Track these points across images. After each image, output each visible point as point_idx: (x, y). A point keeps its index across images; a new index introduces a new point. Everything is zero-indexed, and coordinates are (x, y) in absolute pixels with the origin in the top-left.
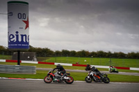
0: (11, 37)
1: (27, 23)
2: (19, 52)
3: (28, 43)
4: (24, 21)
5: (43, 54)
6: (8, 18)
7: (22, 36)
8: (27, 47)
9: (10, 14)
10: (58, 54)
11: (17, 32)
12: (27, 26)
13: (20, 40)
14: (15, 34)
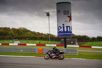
0: (60, 28)
1: (70, 17)
2: (65, 38)
3: (71, 32)
4: (68, 16)
5: (82, 40)
6: (57, 15)
7: (67, 27)
8: (71, 35)
9: (58, 12)
10: (94, 39)
11: (63, 25)
12: (70, 20)
13: (66, 30)
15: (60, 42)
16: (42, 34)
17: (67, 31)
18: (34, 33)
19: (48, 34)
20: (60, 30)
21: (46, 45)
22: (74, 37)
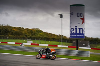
0: (72, 30)
1: (83, 20)
2: (77, 40)
3: (84, 34)
4: (82, 19)
5: (95, 42)
6: (71, 17)
7: (80, 29)
8: (83, 37)
9: (72, 14)
11: (76, 27)
12: (84, 22)
13: (78, 32)
14: (75, 28)
15: (72, 44)
16: (54, 35)
17: (80, 33)
18: (47, 33)
19: (60, 36)
20: (73, 32)
21: (59, 46)
22: (87, 39)
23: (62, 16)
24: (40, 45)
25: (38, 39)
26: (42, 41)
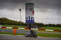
0: (27, 18)
2: (30, 25)
4: (32, 12)
6: (26, 10)
7: (31, 18)
9: (26, 9)
11: (29, 16)
12: (33, 14)
13: (30, 20)
14: (28, 17)
15: (27, 27)
18: (11, 21)
19: (20, 22)
20: (27, 20)
23: (20, 10)
24: (7, 28)
25: (5, 24)
26: (8, 26)
